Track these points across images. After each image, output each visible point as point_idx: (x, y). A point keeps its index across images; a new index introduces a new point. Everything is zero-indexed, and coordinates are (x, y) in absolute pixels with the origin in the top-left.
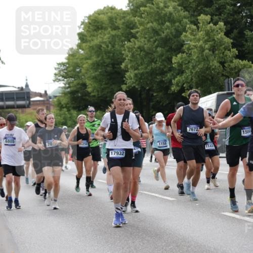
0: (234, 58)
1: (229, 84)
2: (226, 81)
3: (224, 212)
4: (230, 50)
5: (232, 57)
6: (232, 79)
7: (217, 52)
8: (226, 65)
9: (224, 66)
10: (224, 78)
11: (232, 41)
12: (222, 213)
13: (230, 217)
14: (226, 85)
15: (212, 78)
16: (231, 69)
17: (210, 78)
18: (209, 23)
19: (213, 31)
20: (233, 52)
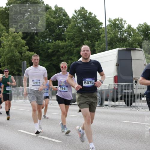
0: (26, 51)
1: (24, 64)
2: (23, 62)
3: (19, 130)
4: (24, 46)
6: (26, 61)
8: (23, 54)
9: (21, 55)
11: (26, 42)
13: (23, 132)
14: (23, 64)
16: (25, 56)
17: (14, 60)
18: (14, 33)
19: (16, 37)
20: (26, 48)
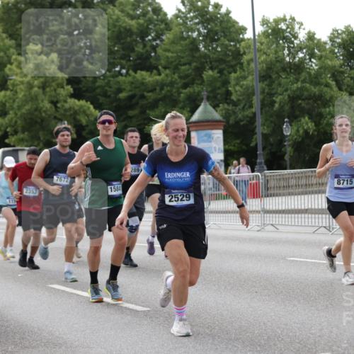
0: (68, 98)
4: (63, 87)
5: (66, 96)
7: (48, 89)
8: (59, 105)
9: (56, 107)
10: (57, 121)
11: (67, 76)
12: (50, 286)
15: (42, 121)
16: (66, 110)
17: (39, 121)
20: (68, 89)
